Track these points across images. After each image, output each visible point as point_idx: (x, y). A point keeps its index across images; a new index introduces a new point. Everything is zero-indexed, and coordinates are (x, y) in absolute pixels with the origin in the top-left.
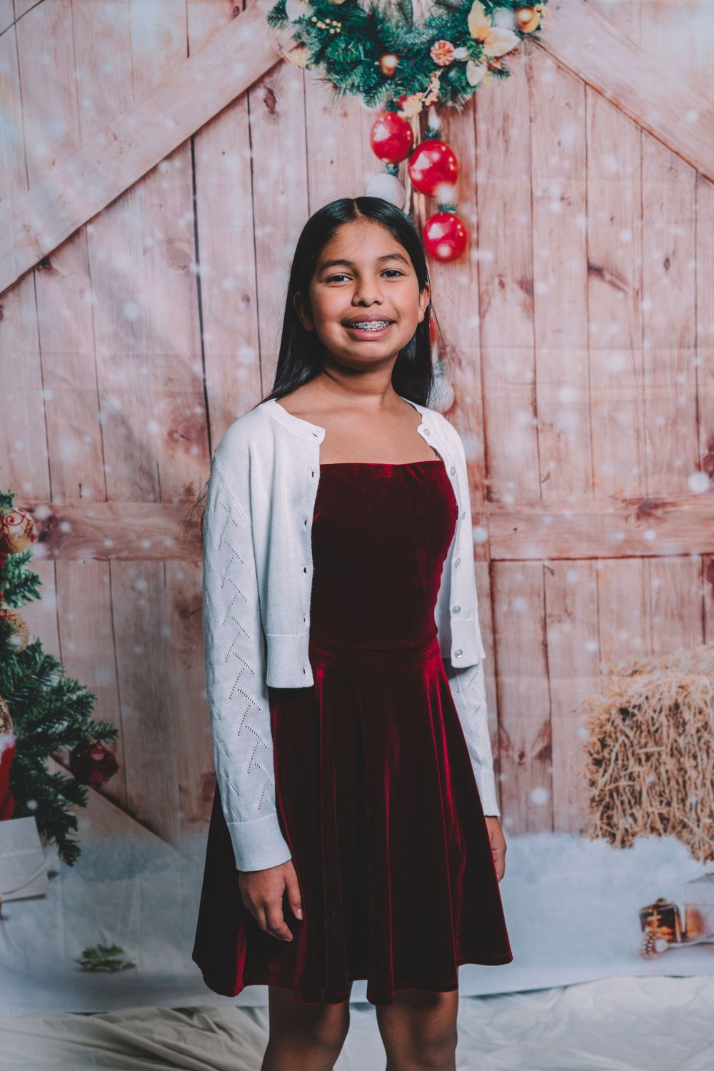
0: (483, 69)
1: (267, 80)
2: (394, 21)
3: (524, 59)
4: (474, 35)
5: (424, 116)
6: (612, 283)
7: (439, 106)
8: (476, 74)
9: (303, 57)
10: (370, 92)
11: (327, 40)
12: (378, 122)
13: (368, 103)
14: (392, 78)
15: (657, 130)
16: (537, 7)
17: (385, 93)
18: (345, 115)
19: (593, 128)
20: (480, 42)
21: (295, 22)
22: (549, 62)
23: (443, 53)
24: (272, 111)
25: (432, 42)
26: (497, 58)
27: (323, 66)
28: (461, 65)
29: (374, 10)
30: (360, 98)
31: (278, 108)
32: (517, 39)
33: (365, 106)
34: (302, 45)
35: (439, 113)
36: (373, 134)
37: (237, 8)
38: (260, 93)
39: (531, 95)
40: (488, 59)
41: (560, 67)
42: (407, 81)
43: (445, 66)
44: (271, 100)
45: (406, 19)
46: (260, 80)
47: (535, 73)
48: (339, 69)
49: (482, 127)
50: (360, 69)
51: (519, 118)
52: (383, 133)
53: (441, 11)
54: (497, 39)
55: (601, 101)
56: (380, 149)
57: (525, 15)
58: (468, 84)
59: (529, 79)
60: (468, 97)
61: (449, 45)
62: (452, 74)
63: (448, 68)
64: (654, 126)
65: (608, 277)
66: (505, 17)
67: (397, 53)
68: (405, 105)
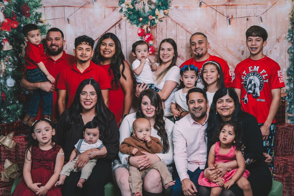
0: (158, 20)
1: (119, 22)
2: (142, 12)
3: (165, 18)
4: (156, 14)
5: (147, 29)
6: (181, 59)
7: (150, 27)
8: (157, 21)
9: (125, 18)
10: (137, 24)
11: (130, 15)
12: (139, 30)
13: (137, 26)
14: (141, 22)
15: (190, 31)
16: (168, 9)
17: (140, 25)
18: (133, 28)
19: (178, 31)
20: (157, 16)
21: (124, 12)
22: (170, 19)
23: (150, 17)
24: (120, 28)
25: (149, 15)
26: (160, 18)
27: (129, 20)
28: (154, 20)
29: (138, 10)
30: (136, 26)
31: (121, 27)
32: (164, 15)
33: (137, 27)
34: (125, 16)
35: (150, 28)
36: (138, 32)
37: (114, 10)
38: (118, 24)
39: (167, 25)
40: (159, 19)
41: (172, 20)
42: (144, 22)
43: (151, 20)
44: (120, 26)
45: (144, 11)
46: (118, 22)
47: (167, 21)
48: (132, 20)
49: (158, 31)
50: (136, 20)
51: (164, 29)
52: (140, 32)
53: (150, 10)
54: (160, 15)
55: (179, 26)
56: (139, 34)
57: (165, 11)
58: (155, 23)
59: (166, 22)
60: (155, 25)
61: (152, 16)
62: (152, 21)
63: (152, 20)
64: (189, 31)
65: (181, 58)
66: (162, 11)
67: (142, 17)
68: (144, 27)
